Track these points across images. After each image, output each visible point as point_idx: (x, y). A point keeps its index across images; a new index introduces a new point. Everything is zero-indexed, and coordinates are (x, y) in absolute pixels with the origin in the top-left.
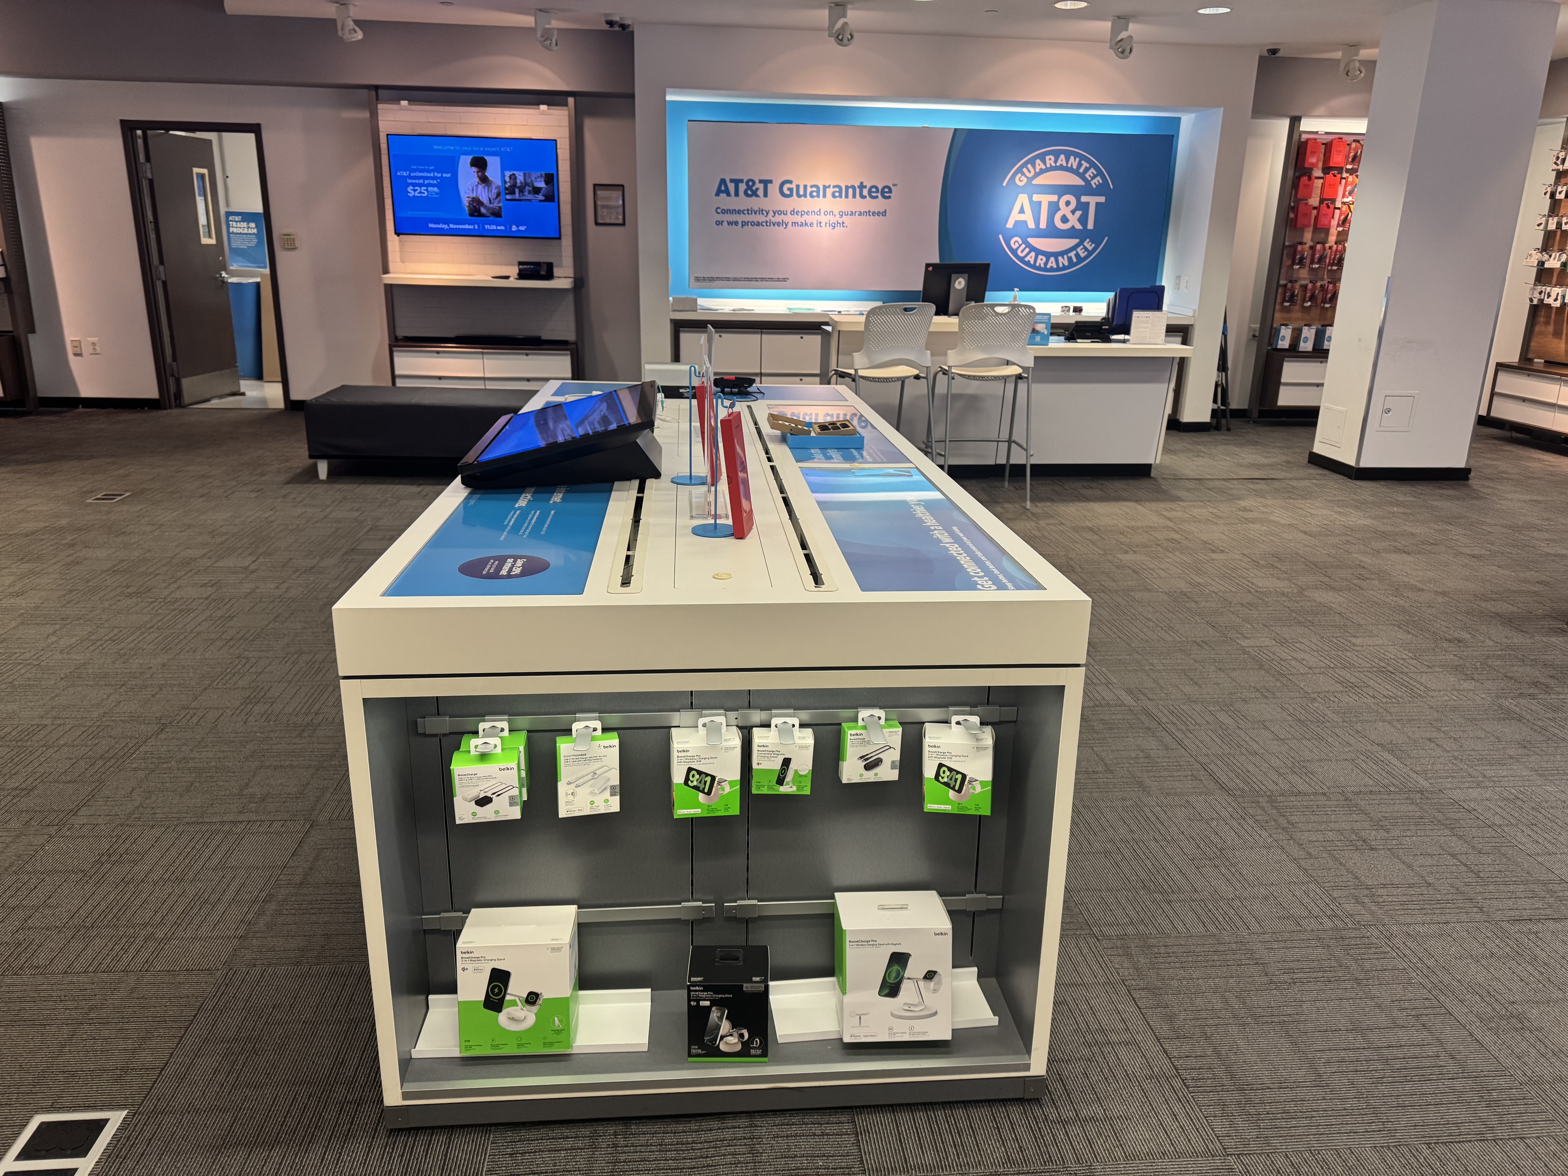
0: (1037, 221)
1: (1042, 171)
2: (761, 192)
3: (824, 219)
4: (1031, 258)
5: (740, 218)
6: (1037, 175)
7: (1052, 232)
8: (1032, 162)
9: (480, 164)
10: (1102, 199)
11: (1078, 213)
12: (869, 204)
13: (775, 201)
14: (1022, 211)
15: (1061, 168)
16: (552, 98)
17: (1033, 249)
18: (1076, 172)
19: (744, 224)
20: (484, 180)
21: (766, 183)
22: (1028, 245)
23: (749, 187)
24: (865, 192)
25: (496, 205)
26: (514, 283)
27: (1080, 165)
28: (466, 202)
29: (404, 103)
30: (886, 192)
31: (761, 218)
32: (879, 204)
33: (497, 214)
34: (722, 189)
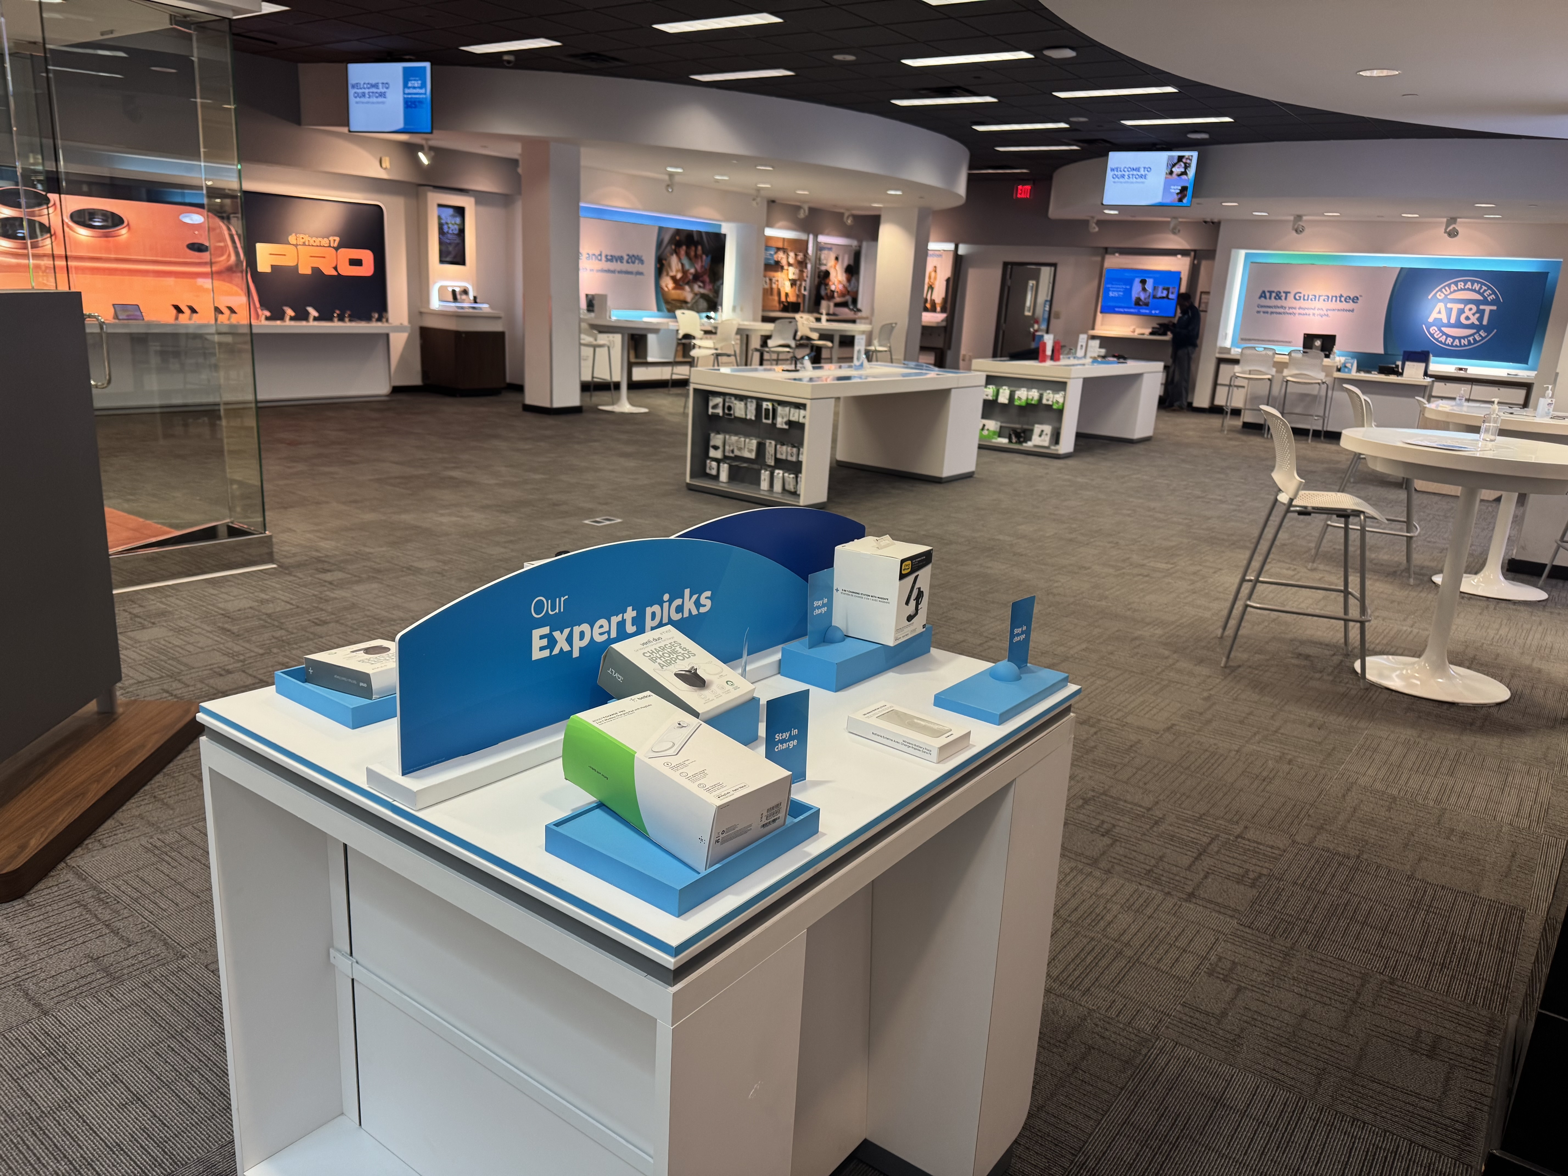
0: (1449, 318)
1: (1455, 291)
2: (1283, 298)
3: (1316, 312)
4: (1443, 339)
5: (1269, 310)
6: (1451, 293)
7: (1459, 325)
8: (1449, 286)
9: (1143, 282)
10: (1494, 308)
11: (1477, 315)
12: (1344, 305)
13: (1291, 302)
14: (1439, 312)
15: (1468, 289)
16: (1184, 253)
17: (1444, 333)
18: (1478, 292)
19: (1272, 313)
20: (1144, 289)
21: (1286, 293)
22: (1441, 331)
23: (1277, 295)
24: (1343, 299)
25: (1147, 301)
26: (1147, 337)
27: (1481, 288)
28: (1134, 298)
29: (1117, 255)
30: (1355, 300)
31: (1281, 310)
32: (1351, 305)
33: (1147, 304)
34: (1263, 295)
